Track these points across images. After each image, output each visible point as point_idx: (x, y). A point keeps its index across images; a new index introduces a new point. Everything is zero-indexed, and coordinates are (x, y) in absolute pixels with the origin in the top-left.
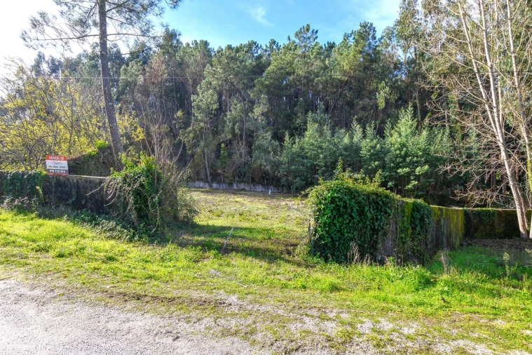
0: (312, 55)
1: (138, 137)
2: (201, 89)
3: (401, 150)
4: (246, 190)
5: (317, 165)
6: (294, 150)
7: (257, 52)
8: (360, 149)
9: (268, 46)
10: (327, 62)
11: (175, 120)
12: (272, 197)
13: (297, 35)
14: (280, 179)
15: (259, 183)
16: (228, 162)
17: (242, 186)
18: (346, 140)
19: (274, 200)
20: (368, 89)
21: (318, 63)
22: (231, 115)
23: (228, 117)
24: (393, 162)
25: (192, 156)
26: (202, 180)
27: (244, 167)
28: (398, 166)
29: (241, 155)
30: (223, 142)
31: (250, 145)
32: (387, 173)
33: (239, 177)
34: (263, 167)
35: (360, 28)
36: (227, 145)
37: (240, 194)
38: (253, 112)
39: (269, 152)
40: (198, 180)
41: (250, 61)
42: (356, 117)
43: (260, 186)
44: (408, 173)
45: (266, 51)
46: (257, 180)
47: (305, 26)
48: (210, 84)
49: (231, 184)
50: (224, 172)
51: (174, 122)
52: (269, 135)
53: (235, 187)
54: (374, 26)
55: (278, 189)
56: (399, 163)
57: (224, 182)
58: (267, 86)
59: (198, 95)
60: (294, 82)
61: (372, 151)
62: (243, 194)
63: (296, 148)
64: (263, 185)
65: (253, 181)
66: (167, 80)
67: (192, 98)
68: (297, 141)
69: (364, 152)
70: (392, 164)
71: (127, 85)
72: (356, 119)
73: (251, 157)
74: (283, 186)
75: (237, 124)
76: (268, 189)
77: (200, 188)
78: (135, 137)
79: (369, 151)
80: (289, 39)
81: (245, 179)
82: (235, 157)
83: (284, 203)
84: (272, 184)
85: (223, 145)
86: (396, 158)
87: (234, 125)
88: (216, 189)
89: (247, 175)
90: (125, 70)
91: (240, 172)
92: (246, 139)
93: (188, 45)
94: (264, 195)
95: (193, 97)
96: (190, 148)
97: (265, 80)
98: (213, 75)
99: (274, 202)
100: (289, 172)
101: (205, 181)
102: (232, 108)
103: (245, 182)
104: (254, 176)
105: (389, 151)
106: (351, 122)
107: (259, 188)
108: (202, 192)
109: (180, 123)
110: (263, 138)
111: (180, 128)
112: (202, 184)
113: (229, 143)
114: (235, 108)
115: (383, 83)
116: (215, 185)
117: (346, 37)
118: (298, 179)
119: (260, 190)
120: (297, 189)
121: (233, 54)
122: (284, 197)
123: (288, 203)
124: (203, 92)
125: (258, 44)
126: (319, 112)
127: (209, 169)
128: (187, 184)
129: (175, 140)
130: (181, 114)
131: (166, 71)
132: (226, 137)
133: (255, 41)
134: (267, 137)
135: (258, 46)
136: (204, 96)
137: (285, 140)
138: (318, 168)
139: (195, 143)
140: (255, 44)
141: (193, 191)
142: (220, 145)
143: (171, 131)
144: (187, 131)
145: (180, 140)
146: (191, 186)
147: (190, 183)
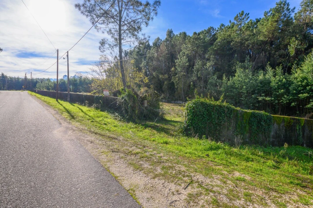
0: (244, 28)
1: (146, 81)
2: (180, 56)
3: (302, 82)
6: (229, 84)
7: (213, 32)
8: (270, 82)
9: (219, 28)
10: (254, 31)
13: (235, 19)
18: (261, 77)
20: (282, 44)
21: (248, 33)
23: (195, 68)
24: (296, 90)
25: (177, 89)
26: (181, 100)
28: (299, 92)
29: (201, 88)
30: (192, 81)
31: (206, 82)
32: (291, 97)
35: (276, 6)
38: (206, 65)
39: (217, 86)
40: (180, 100)
41: (208, 38)
42: (269, 62)
44: (307, 97)
45: (218, 31)
47: (241, 12)
48: (184, 53)
51: (170, 73)
54: (287, 2)
56: (300, 90)
58: (215, 50)
59: (178, 59)
60: (234, 46)
61: (279, 83)
66: (167, 54)
67: (175, 61)
68: (231, 79)
69: (273, 84)
70: (294, 91)
71: (150, 59)
72: (270, 64)
73: (206, 88)
75: (199, 72)
78: (145, 81)
79: (277, 83)
80: (230, 22)
82: (198, 89)
85: (192, 83)
86: (299, 87)
87: (197, 72)
90: (149, 52)
93: (177, 35)
96: (176, 85)
97: (215, 47)
98: (186, 49)
102: (196, 64)
105: (293, 83)
106: (266, 65)
108: (180, 106)
109: (173, 73)
110: (212, 78)
111: (173, 76)
112: (181, 102)
113: (195, 82)
114: (198, 64)
115: (294, 39)
117: (266, 14)
121: (197, 36)
124: (181, 58)
125: (214, 28)
126: (247, 62)
127: (184, 95)
128: (175, 102)
129: (170, 81)
130: (174, 69)
131: (167, 50)
132: (194, 79)
133: (212, 27)
134: (215, 78)
135: (213, 29)
136: (181, 60)
137: (223, 79)
138: (242, 94)
139: (179, 82)
140: (212, 28)
141: (176, 105)
142: (190, 83)
143: (169, 77)
144: (176, 77)
145: (172, 81)
146: (176, 103)
147: (176, 102)
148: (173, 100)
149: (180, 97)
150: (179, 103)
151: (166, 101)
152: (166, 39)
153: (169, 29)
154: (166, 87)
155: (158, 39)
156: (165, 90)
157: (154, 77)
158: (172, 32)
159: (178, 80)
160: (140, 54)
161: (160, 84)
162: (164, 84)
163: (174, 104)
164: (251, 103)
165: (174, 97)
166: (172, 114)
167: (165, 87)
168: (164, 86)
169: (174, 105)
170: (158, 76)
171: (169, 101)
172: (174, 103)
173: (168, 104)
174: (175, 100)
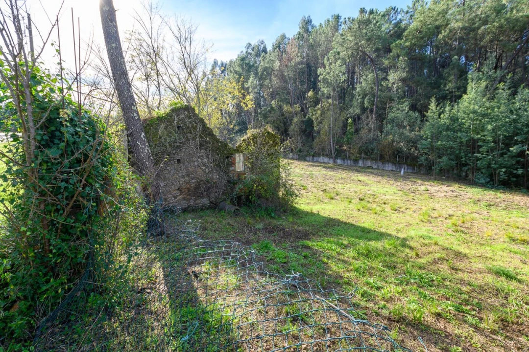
2: (328, 60)
4: (372, 168)
5: (479, 139)
6: (442, 122)
7: (396, 19)
9: (411, 6)
11: (307, 100)
12: (406, 178)
14: (417, 157)
15: (389, 161)
16: (355, 137)
17: (369, 163)
19: (409, 183)
22: (361, 87)
23: (358, 89)
25: (319, 132)
26: (327, 155)
27: (372, 144)
29: (370, 131)
30: (351, 117)
31: (381, 118)
33: (366, 154)
34: (395, 143)
36: (354, 121)
37: (365, 172)
38: (387, 80)
39: (405, 127)
40: (323, 155)
41: (387, 26)
43: (390, 165)
45: (407, 12)
46: (387, 157)
48: (339, 54)
49: (356, 161)
50: (350, 148)
51: (305, 102)
52: (406, 106)
53: (361, 163)
55: (414, 169)
57: (349, 158)
59: (325, 68)
60: (444, 40)
62: (369, 172)
63: (445, 119)
64: (394, 164)
65: (382, 159)
66: (300, 63)
67: (318, 72)
68: (448, 109)
71: (265, 71)
73: (382, 132)
74: (421, 165)
75: (367, 97)
76: (401, 168)
77: (324, 163)
81: (372, 156)
82: (363, 132)
83: (423, 188)
84: (406, 163)
85: (350, 121)
87: (363, 98)
88: (340, 165)
89: (376, 151)
91: (367, 148)
92: (376, 113)
94: (395, 175)
95: (320, 71)
96: (317, 125)
99: (408, 185)
100: (432, 149)
101: (329, 156)
102: (362, 80)
103: (372, 159)
104: (384, 153)
107: (389, 167)
108: (324, 167)
109: (311, 102)
110: (398, 109)
111: (310, 106)
112: (326, 160)
113: (357, 119)
114: (366, 80)
116: (339, 161)
118: (445, 158)
119: (390, 169)
120: (441, 170)
121: (366, 18)
122: (423, 180)
123: (429, 188)
124: (331, 64)
125: (397, 9)
126: (486, 70)
127: (333, 144)
128: (313, 159)
129: (305, 117)
130: (312, 93)
131: (299, 54)
132: (354, 111)
133: (393, 6)
134: (404, 108)
135: (397, 11)
136: (331, 69)
137: (429, 109)
138: (480, 144)
139: (322, 119)
140: (394, 9)
141: (316, 166)
142: (347, 120)
143: (302, 110)
144: (316, 108)
145: (309, 117)
146: (316, 162)
147: (315, 159)
148: (310, 156)
149: (323, 149)
150: (322, 161)
151: (296, 156)
152: (299, 33)
153: (305, 17)
154: (297, 129)
155: (283, 37)
156: (294, 135)
157: (272, 108)
158: (311, 21)
159: (321, 115)
160: (246, 63)
161: (285, 124)
162: (291, 123)
163: (313, 164)
164: (501, 167)
165: (312, 148)
166: (309, 187)
167: (294, 128)
168: (292, 127)
169: (312, 166)
170: (280, 108)
171: (302, 156)
172: (312, 162)
173: (299, 163)
174: (313, 156)
